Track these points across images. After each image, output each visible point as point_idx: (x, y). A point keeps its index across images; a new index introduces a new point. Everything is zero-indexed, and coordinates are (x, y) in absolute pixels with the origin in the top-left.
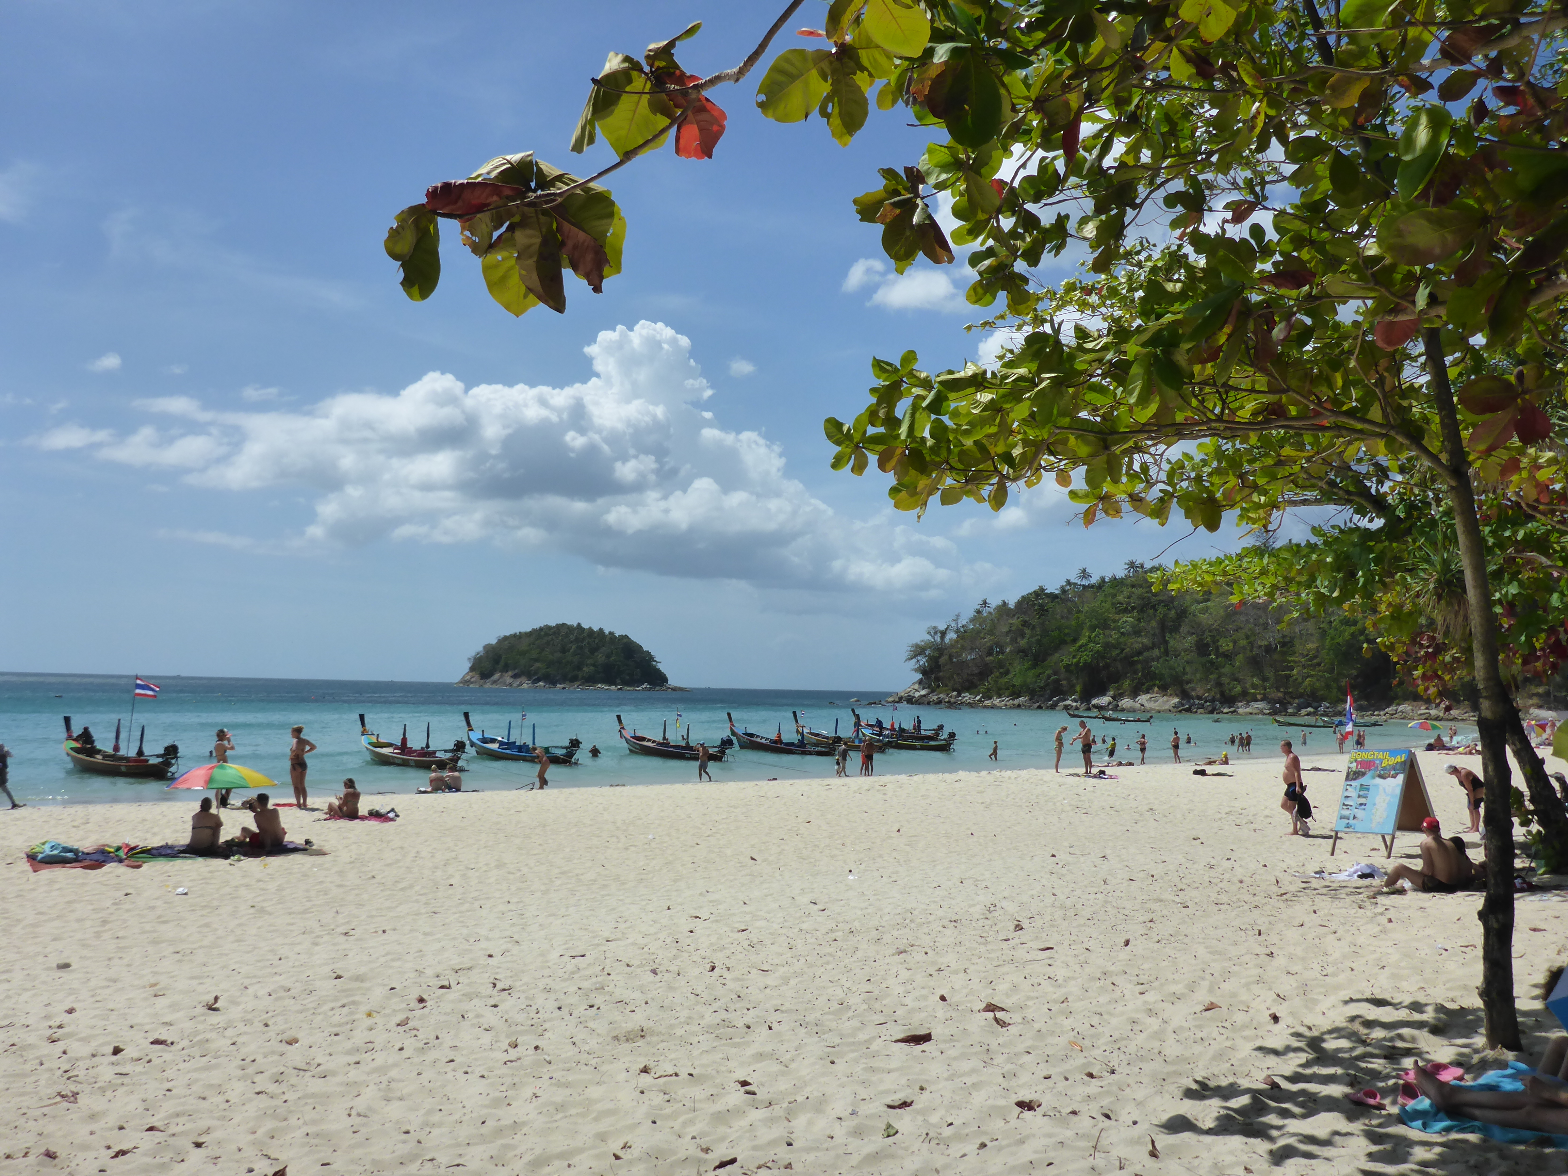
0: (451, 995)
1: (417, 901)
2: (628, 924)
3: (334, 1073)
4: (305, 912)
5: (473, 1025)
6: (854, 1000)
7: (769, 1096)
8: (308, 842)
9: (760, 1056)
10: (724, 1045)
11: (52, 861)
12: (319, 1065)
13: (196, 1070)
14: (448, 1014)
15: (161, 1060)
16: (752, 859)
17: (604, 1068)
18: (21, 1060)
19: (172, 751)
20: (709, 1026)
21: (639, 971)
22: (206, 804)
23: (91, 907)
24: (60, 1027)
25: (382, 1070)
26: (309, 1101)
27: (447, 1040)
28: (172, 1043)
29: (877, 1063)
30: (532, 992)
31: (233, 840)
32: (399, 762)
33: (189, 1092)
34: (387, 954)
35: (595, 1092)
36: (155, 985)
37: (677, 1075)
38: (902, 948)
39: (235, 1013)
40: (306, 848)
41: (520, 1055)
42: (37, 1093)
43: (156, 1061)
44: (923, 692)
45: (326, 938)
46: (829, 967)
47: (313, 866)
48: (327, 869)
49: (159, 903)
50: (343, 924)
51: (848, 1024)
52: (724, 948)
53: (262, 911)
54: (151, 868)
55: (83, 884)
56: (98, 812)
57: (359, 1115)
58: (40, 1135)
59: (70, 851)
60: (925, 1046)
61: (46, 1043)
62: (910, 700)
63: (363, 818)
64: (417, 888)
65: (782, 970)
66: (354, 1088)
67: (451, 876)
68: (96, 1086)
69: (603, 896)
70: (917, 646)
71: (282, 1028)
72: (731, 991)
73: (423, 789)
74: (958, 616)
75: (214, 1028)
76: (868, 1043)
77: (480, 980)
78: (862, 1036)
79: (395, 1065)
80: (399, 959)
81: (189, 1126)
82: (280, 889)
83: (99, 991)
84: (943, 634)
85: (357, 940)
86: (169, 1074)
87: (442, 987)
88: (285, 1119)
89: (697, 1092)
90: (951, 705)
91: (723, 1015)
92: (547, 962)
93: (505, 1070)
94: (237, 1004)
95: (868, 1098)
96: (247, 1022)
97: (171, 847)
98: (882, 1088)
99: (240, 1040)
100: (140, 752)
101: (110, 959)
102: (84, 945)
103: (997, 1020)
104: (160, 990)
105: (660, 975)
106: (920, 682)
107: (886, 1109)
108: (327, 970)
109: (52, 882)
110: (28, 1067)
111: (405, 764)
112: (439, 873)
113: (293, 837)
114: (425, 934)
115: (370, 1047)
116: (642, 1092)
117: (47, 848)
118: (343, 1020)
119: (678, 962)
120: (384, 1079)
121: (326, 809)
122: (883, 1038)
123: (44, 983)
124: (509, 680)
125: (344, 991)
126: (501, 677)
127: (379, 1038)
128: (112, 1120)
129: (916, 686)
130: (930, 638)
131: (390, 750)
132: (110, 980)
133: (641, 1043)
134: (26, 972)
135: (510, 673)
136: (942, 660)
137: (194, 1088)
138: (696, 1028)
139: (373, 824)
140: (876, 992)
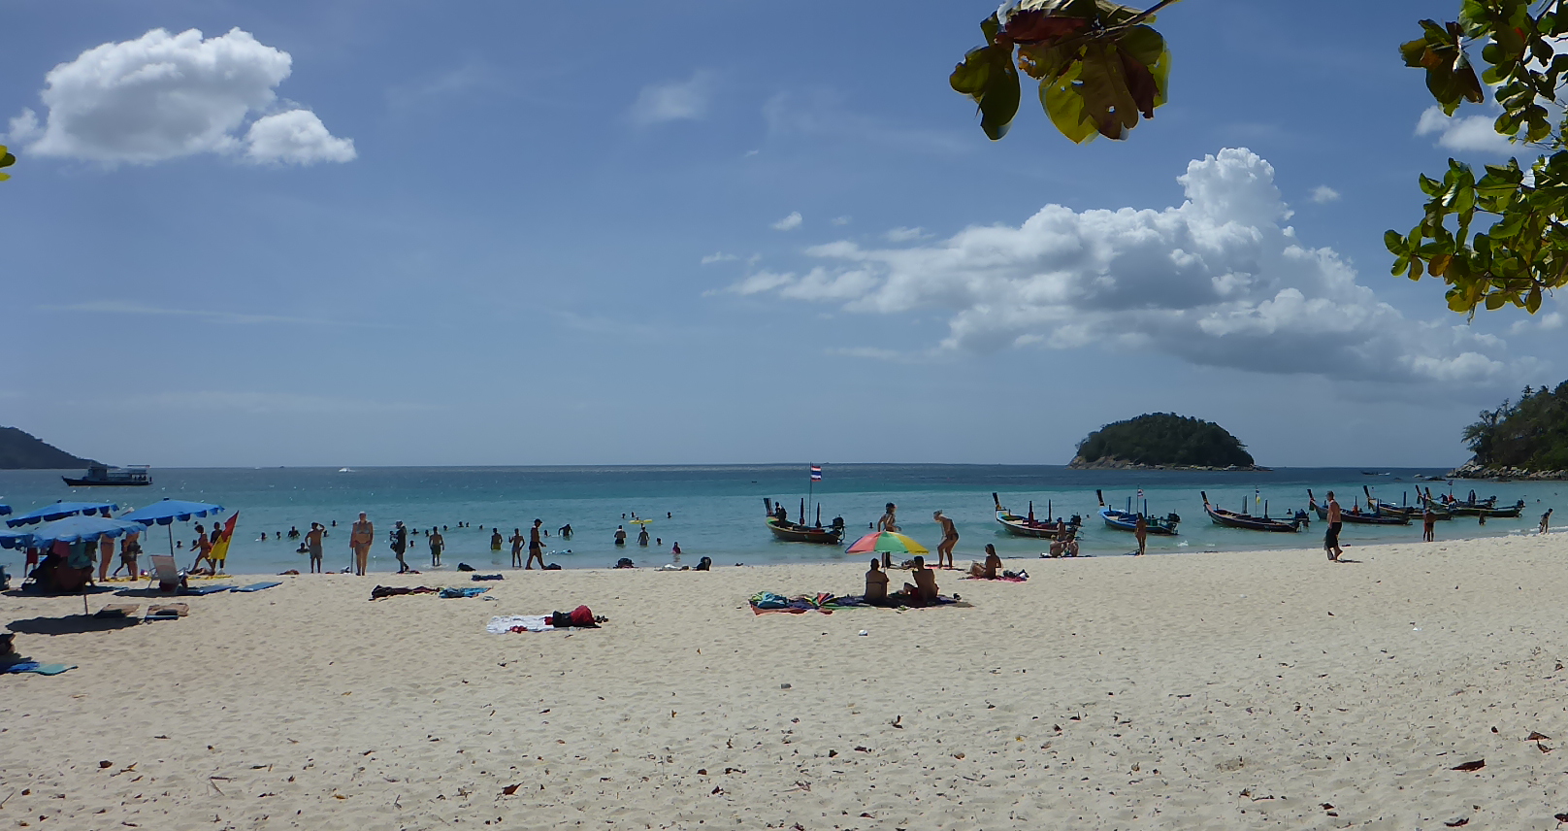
0: (1080, 725)
1: (1048, 647)
2: (1224, 670)
3: (996, 784)
4: (958, 653)
5: (1100, 751)
6: (1417, 735)
7: (1349, 817)
8: (956, 596)
9: (1341, 783)
10: (1309, 773)
11: (768, 606)
12: (984, 776)
13: (890, 772)
14: (1081, 740)
15: (863, 763)
16: (1330, 614)
17: (1210, 791)
18: (766, 755)
19: (839, 523)
20: (1296, 758)
21: (1235, 709)
22: (875, 563)
23: (800, 642)
24: (790, 732)
25: (1033, 783)
26: (979, 804)
27: (1081, 761)
28: (870, 750)
29: (1437, 788)
30: (1149, 724)
31: (898, 593)
32: (1029, 533)
33: (888, 789)
34: (1028, 690)
35: (1204, 810)
36: (853, 705)
37: (1272, 798)
38: (1460, 689)
39: (914, 730)
40: (955, 601)
41: (1141, 777)
42: (782, 780)
43: (860, 763)
44: (1478, 468)
45: (978, 674)
46: (1397, 706)
47: (962, 616)
48: (974, 619)
49: (847, 641)
50: (991, 664)
51: (1413, 755)
52: (1307, 691)
53: (926, 650)
54: (839, 614)
55: (792, 624)
56: (796, 569)
57: (1018, 818)
58: (789, 812)
59: (781, 598)
60: (1478, 771)
61: (782, 744)
62: (1466, 475)
63: (999, 578)
64: (1047, 636)
65: (1357, 709)
66: (1013, 797)
67: (1074, 627)
68: (821, 779)
69: (1203, 645)
70: (1472, 427)
71: (950, 745)
72: (1314, 727)
73: (1046, 554)
74: (1506, 401)
75: (899, 741)
76: (1430, 770)
77: (1105, 714)
78: (1425, 766)
79: (1043, 780)
80: (1038, 694)
81: (891, 815)
82: (938, 633)
83: (813, 707)
84: (1494, 416)
85: (1002, 677)
86: (871, 773)
87: (1074, 718)
88: (962, 818)
89: (1287, 812)
90: (1502, 478)
91: (1308, 748)
92: (1160, 700)
93: (1129, 789)
94: (915, 723)
95: (1430, 818)
96: (924, 738)
97: (852, 598)
98: (1442, 809)
99: (920, 752)
100: (818, 524)
101: (817, 683)
102: (798, 671)
103: (1539, 745)
104: (856, 708)
105: (1254, 713)
106: (1475, 458)
107: (1445, 826)
108: (981, 700)
109: (770, 622)
110: (772, 760)
111: (1032, 535)
112: (1063, 624)
113: (944, 591)
114: (1056, 674)
115: (1021, 764)
116: (1243, 812)
117: (764, 596)
118: (998, 742)
119: (1269, 702)
120: (1036, 790)
121: (969, 569)
122: (1443, 766)
123: (773, 698)
124: (1112, 462)
125: (996, 718)
126: (1106, 459)
127: (1029, 758)
128: (836, 806)
129: (1472, 463)
130: (1482, 420)
131: (1021, 522)
132: (820, 699)
133: (1240, 770)
134: (760, 690)
135: (1113, 457)
136: (1494, 439)
137: (891, 786)
138: (1285, 759)
139: (1009, 582)
140: (1438, 727)
